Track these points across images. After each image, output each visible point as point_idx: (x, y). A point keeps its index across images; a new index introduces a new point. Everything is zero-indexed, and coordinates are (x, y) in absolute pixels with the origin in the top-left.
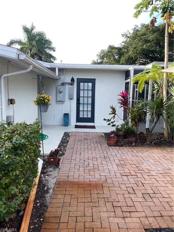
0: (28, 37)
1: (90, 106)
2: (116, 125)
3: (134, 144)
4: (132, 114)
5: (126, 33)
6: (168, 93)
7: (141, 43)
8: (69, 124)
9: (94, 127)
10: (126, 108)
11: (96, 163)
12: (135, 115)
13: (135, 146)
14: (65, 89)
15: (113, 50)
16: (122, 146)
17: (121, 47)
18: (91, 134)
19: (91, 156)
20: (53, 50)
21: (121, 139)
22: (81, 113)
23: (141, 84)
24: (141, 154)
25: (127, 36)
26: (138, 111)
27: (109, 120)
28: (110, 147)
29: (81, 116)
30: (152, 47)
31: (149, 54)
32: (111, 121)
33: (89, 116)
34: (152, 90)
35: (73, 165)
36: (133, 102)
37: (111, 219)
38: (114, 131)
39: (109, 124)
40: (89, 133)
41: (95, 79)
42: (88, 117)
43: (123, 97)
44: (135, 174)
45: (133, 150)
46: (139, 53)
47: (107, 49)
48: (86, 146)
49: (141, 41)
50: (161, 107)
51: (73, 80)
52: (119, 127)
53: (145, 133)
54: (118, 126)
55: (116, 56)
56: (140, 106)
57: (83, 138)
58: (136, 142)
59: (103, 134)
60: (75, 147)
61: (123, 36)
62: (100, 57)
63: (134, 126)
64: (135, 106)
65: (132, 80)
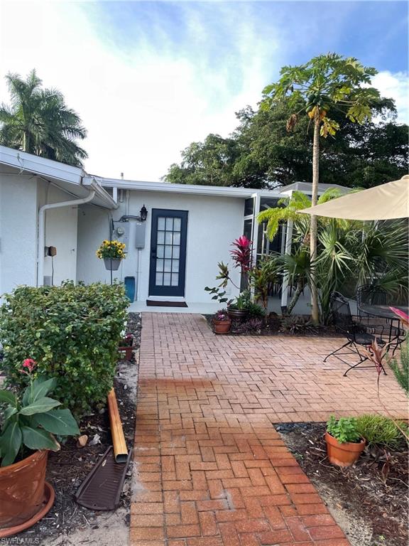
0: (23, 104)
1: (176, 264)
2: (227, 299)
3: (259, 332)
4: (256, 279)
5: (246, 111)
6: (318, 242)
7: (275, 133)
8: (135, 299)
9: (184, 305)
10: (246, 269)
11: (197, 357)
12: (262, 280)
13: (262, 334)
14: (128, 229)
15: (219, 146)
16: (238, 334)
17: (234, 139)
18: (181, 316)
19: (187, 348)
20: (81, 134)
21: (237, 324)
22: (159, 277)
23: (272, 226)
24: (270, 346)
25: (247, 118)
26: (266, 273)
27: (214, 290)
28: (217, 336)
29: (158, 283)
30: (298, 144)
31: (292, 158)
32: (219, 292)
33: (175, 283)
34: (293, 236)
35: (159, 361)
36: (259, 257)
37: (229, 415)
38: (223, 310)
39: (215, 298)
40: (177, 314)
41: (187, 211)
42: (172, 285)
43: (241, 248)
44: (261, 370)
45: (258, 339)
46: (271, 156)
47: (203, 142)
48: (175, 335)
49: (275, 131)
50: (305, 267)
51: (144, 211)
52: (233, 303)
53: (280, 314)
54: (231, 301)
55: (224, 157)
56: (271, 263)
57: (166, 322)
58: (263, 328)
59: (204, 317)
60: (157, 336)
61: (239, 117)
62: (188, 157)
63: (260, 301)
64: (262, 264)
65: (256, 217)
